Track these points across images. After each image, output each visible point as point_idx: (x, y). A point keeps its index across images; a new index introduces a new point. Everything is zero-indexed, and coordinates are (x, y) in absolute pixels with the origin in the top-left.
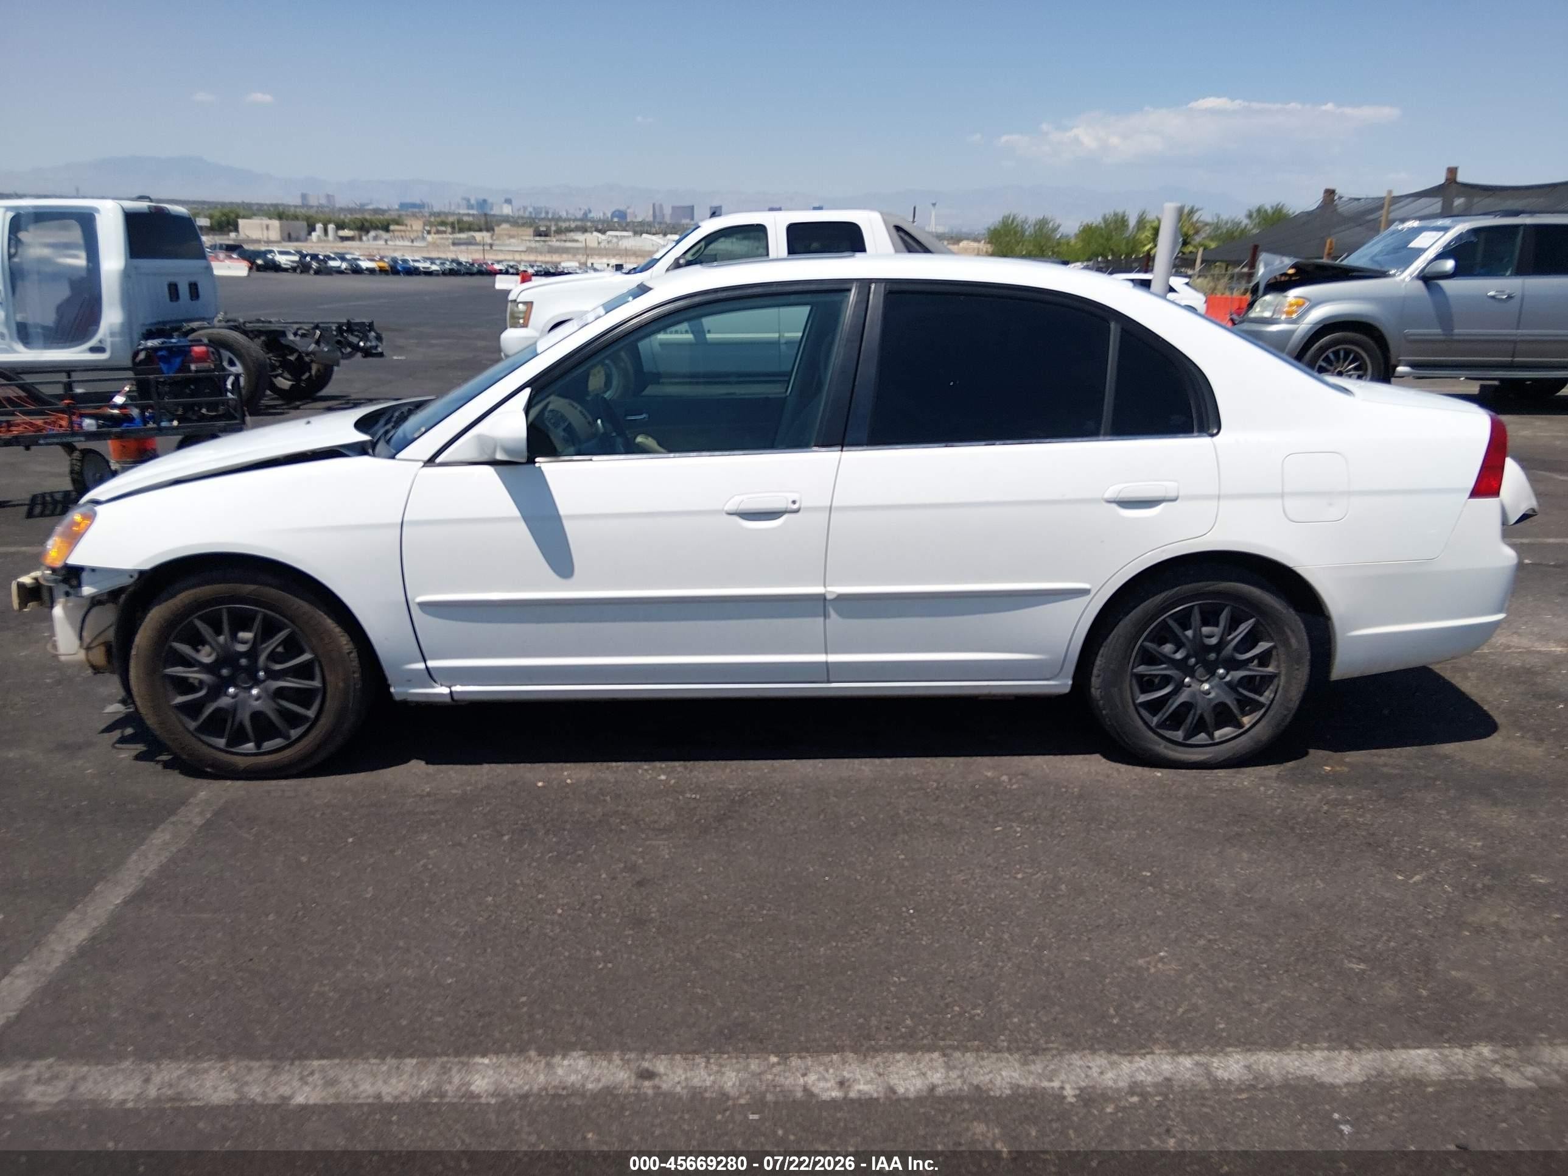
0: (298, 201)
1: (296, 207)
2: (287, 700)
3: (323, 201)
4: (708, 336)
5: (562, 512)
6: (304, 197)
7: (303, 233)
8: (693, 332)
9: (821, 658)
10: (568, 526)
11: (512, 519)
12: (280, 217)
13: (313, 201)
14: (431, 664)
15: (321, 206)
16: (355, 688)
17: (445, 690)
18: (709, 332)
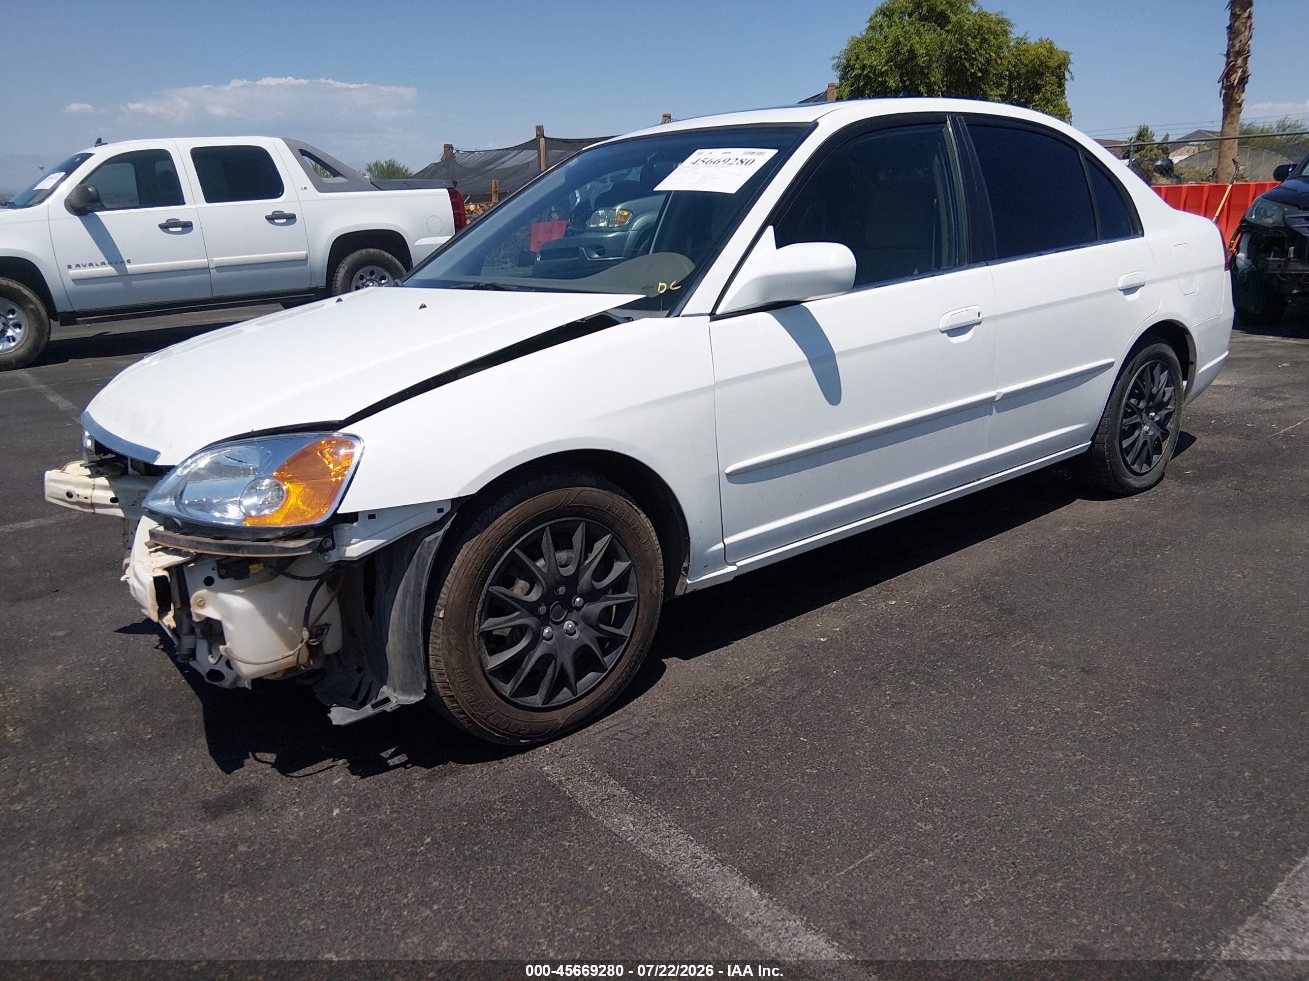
4: (128, 266)
8: (110, 263)
18: (129, 261)
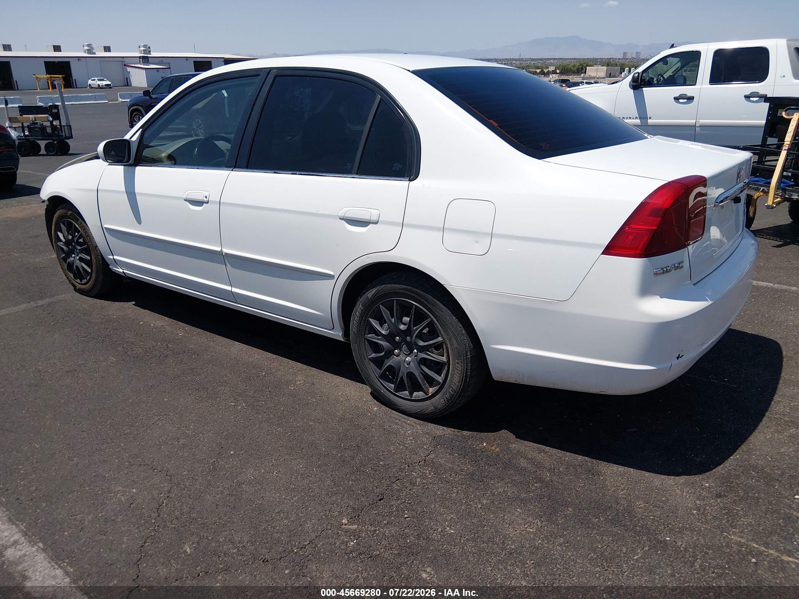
0: (621, 57)
1: (619, 59)
2: (85, 264)
3: (634, 56)
4: (649, 121)
5: (137, 191)
6: (625, 54)
7: (618, 73)
9: (228, 288)
10: (138, 197)
11: (120, 192)
12: (608, 65)
13: (629, 56)
14: (115, 257)
15: (633, 58)
16: (99, 263)
17: (121, 271)
18: (650, 118)
